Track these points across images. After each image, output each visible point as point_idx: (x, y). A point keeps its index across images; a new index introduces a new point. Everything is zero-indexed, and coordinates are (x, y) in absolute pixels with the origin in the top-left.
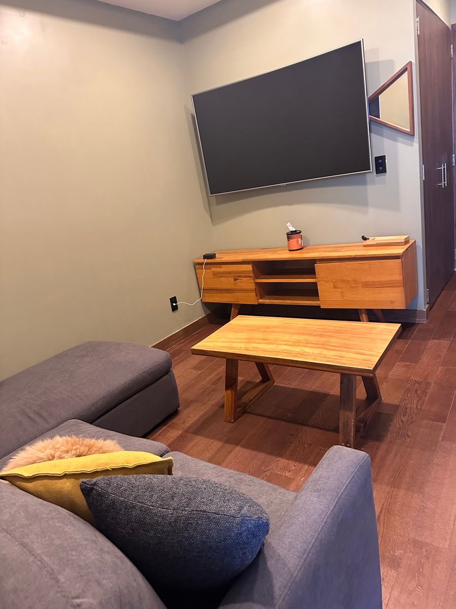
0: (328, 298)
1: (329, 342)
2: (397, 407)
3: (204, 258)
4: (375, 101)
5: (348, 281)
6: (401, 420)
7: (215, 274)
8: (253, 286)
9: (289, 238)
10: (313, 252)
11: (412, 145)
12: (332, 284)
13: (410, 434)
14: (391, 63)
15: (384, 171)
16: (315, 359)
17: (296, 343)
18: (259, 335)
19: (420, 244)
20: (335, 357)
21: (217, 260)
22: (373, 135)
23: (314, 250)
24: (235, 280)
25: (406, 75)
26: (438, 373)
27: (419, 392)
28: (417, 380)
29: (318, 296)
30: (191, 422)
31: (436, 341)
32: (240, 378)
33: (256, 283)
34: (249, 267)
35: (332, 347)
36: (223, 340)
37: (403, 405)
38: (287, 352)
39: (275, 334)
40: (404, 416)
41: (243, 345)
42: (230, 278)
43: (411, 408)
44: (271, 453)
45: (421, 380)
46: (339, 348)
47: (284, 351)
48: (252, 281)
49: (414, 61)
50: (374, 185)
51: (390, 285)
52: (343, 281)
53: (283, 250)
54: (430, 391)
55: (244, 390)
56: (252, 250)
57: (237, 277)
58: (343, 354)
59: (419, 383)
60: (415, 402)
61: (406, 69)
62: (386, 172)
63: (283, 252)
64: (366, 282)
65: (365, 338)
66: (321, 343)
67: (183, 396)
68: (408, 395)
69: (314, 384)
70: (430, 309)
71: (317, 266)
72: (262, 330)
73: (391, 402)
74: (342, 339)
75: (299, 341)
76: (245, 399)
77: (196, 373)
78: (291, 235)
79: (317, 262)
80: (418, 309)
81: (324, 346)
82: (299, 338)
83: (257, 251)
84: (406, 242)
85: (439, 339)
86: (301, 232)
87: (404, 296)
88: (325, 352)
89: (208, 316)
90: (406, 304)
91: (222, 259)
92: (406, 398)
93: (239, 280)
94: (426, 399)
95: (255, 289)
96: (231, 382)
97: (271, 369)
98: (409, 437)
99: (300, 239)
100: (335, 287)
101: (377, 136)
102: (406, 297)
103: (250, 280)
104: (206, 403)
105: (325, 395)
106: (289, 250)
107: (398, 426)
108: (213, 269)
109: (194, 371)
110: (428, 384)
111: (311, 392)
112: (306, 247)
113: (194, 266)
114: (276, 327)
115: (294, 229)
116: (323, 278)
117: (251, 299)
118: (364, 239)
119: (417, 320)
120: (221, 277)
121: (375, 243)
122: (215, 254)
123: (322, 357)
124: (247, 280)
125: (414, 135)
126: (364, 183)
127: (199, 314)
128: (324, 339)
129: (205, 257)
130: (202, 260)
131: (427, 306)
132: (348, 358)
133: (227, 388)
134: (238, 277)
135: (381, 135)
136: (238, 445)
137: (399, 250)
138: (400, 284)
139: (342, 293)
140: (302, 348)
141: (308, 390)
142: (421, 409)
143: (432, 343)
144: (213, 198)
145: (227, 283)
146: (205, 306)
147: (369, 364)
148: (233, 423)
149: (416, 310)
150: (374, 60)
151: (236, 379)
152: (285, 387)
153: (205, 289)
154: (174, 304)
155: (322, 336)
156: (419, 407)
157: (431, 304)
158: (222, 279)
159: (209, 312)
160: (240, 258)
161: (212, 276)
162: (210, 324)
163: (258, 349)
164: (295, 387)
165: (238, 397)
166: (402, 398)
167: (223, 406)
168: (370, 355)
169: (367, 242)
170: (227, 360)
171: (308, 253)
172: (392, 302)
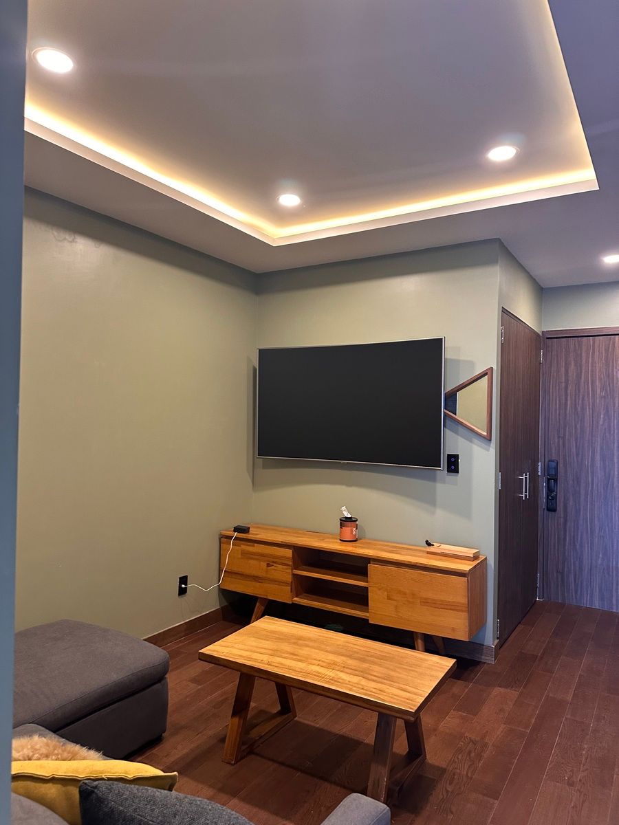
0: (380, 611)
1: (372, 670)
2: (444, 771)
3: (235, 531)
4: (452, 397)
5: (405, 594)
6: (446, 789)
7: (244, 553)
8: (289, 578)
9: (342, 525)
10: (368, 548)
11: (488, 450)
12: (386, 593)
13: (454, 809)
14: (471, 364)
15: (456, 471)
16: (350, 690)
17: (331, 665)
18: (286, 647)
19: (491, 562)
20: (374, 690)
21: (250, 536)
22: (447, 431)
23: (369, 545)
24: (268, 565)
25: (485, 379)
26: (498, 733)
27: (473, 754)
28: (473, 738)
29: (368, 606)
30: (177, 757)
31: (502, 690)
32: (252, 704)
33: (294, 575)
34: (288, 553)
35: (373, 677)
36: (241, 646)
37: (451, 769)
38: (318, 675)
39: (307, 649)
40: (450, 784)
41: (265, 658)
42: (262, 563)
43: (460, 774)
44: (276, 813)
45: (477, 739)
46: (380, 680)
47: (315, 673)
48: (290, 571)
49: (495, 368)
50: (444, 484)
51: (453, 607)
52: (400, 592)
53: (332, 538)
54: (486, 755)
55: (255, 721)
56: (295, 531)
57: (271, 562)
58: (384, 687)
59: (474, 743)
60: (466, 767)
61: (486, 374)
62: (458, 472)
63: (333, 540)
64: (426, 599)
65: (413, 671)
66: (361, 670)
67: (172, 718)
68: (459, 757)
69: (345, 726)
70: (500, 646)
71: (371, 566)
72: (293, 641)
73: (437, 764)
74: (387, 668)
75: (335, 663)
76: (254, 733)
77: (194, 687)
78: (345, 521)
79: (371, 562)
80: (485, 644)
81: (364, 674)
82: (336, 660)
83: (300, 534)
84: (476, 557)
85: (506, 687)
86: (357, 520)
87: (467, 624)
88: (364, 682)
89: (223, 608)
90: (470, 634)
91: (258, 536)
92: (457, 760)
93: (273, 567)
94: (480, 765)
95: (292, 582)
96: (240, 706)
97: (294, 697)
98: (452, 813)
99: (354, 529)
100: (389, 598)
101: (452, 433)
102: (470, 626)
103: (287, 569)
104: (201, 733)
105: (358, 743)
106: (341, 540)
107: (441, 797)
108: (243, 547)
109: (192, 685)
110: (485, 745)
111: (340, 736)
112: (360, 539)
113: (220, 539)
114: (309, 639)
115: (349, 516)
116: (376, 583)
117: (284, 595)
118: (429, 544)
119: (484, 658)
120: (252, 559)
121: (439, 552)
122: (249, 528)
123: (359, 688)
124: (283, 568)
125: (490, 440)
126: (434, 479)
127: (212, 605)
128: (365, 665)
129: (237, 529)
130: (230, 533)
131: (497, 641)
132: (388, 693)
133: (234, 714)
134: (274, 562)
135: (456, 433)
136: (235, 797)
137: (466, 567)
138: (464, 609)
139: (396, 607)
140: (338, 672)
141: (338, 732)
142: (471, 778)
143: (497, 691)
144: (260, 460)
145: (256, 567)
146: (223, 594)
147: (412, 705)
148: (233, 765)
149: (483, 645)
150: (454, 357)
151: (248, 703)
152: (308, 725)
153: (228, 572)
154: (183, 586)
155: (363, 660)
156: (469, 775)
157: (503, 639)
158: (252, 562)
159: (226, 604)
160: (279, 538)
161: (240, 556)
162: (223, 620)
163: (283, 666)
164: (321, 727)
165: (246, 729)
166: (451, 760)
167: (223, 740)
168: (415, 694)
169: (431, 549)
170: (242, 674)
171: (362, 548)
172: (453, 629)
